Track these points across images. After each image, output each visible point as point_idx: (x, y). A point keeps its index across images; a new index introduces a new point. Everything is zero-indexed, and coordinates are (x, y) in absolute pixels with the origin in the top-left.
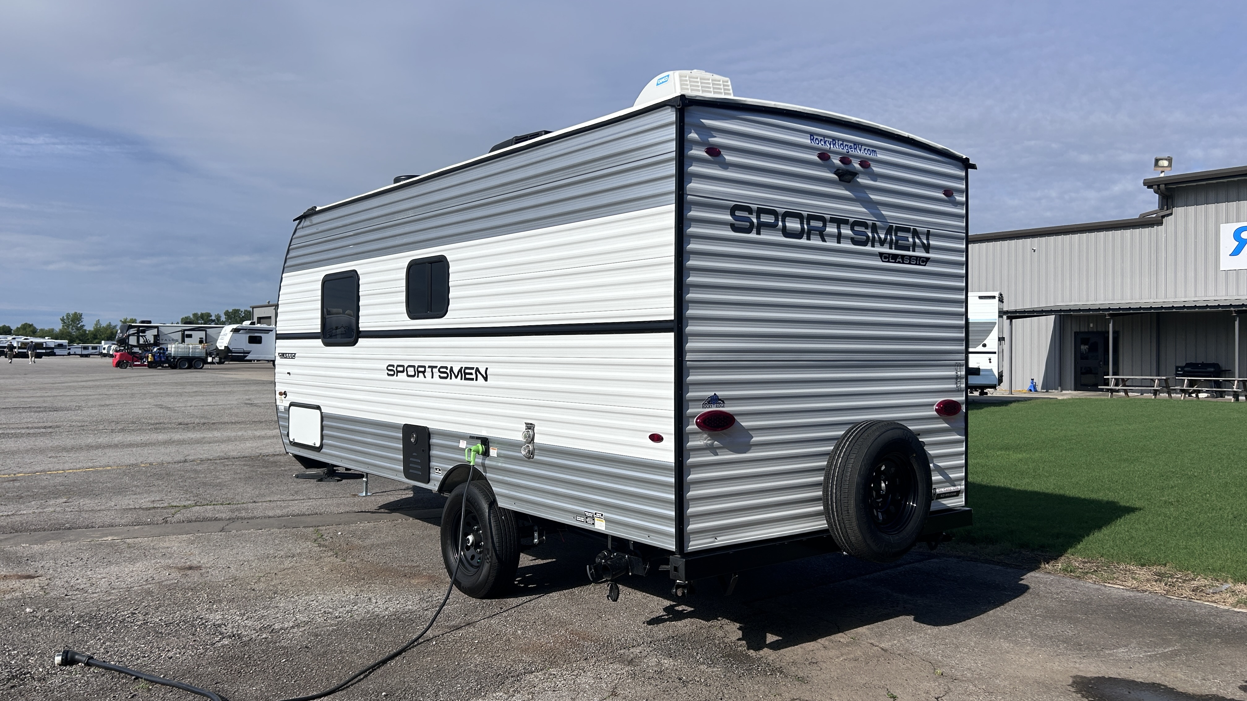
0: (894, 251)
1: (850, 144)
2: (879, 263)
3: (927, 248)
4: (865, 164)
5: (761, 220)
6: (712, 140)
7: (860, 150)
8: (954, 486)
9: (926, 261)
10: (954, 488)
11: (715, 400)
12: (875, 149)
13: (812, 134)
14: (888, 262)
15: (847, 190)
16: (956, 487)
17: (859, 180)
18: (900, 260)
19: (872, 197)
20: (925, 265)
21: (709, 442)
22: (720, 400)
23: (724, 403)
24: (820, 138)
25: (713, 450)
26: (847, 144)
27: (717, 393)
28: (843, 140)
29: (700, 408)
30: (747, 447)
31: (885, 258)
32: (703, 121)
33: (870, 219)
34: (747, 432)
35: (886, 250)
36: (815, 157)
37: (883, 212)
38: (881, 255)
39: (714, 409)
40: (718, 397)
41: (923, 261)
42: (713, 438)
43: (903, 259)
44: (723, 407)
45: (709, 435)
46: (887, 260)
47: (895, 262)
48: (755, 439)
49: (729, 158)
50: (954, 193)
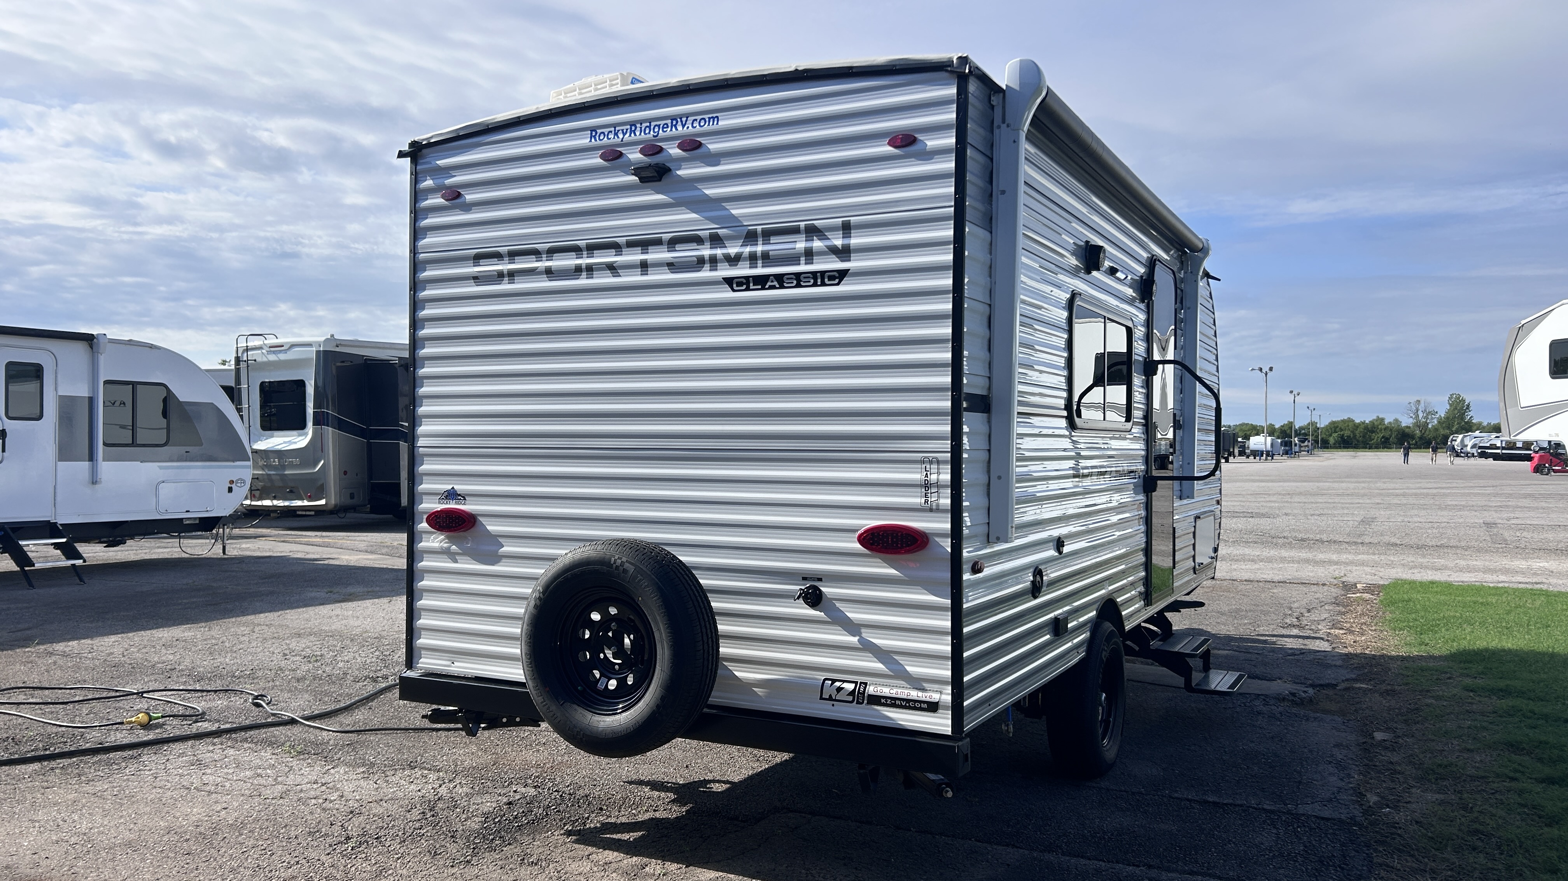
0: (760, 271)
1: (662, 123)
2: (727, 294)
3: (844, 253)
4: (691, 145)
5: (516, 266)
6: (449, 181)
7: (683, 126)
8: (923, 690)
9: (841, 275)
10: (920, 694)
11: (452, 495)
12: (714, 115)
13: (593, 130)
14: (748, 289)
15: (658, 193)
16: (928, 694)
17: (679, 173)
18: (775, 283)
19: (707, 192)
20: (838, 284)
21: (446, 545)
22: (459, 495)
23: (465, 499)
24: (606, 131)
25: (453, 556)
26: (658, 123)
27: (456, 487)
28: (650, 121)
29: (435, 503)
30: (494, 558)
31: (739, 284)
32: (438, 162)
33: (706, 228)
34: (495, 539)
35: (743, 271)
36: (596, 161)
37: (734, 212)
38: (729, 281)
39: (452, 505)
40: (456, 491)
41: (831, 278)
42: (451, 540)
43: (781, 280)
44: (464, 504)
45: (447, 537)
46: (744, 287)
47: (763, 288)
48: (506, 549)
49: (470, 196)
50: (920, 137)
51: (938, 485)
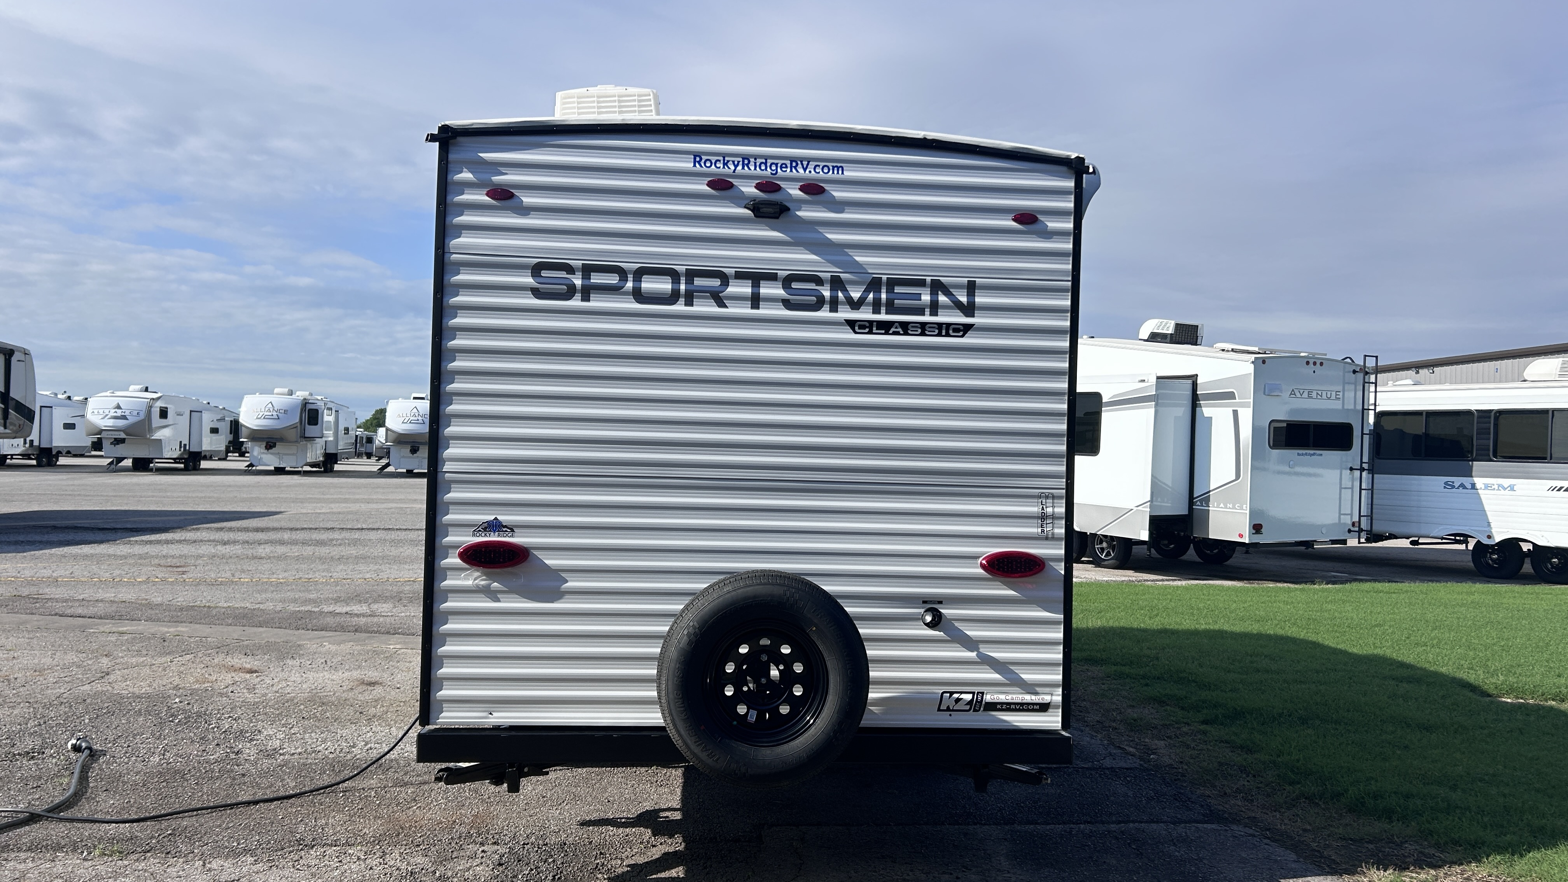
0: (883, 317)
1: (780, 162)
2: (849, 336)
3: (969, 309)
4: (813, 189)
5: (592, 281)
6: (497, 179)
7: (805, 170)
8: (1036, 693)
9: (966, 329)
10: (1033, 697)
11: (495, 526)
12: (839, 165)
13: (697, 157)
14: (870, 332)
15: (773, 229)
16: (1041, 697)
17: (799, 213)
18: (900, 330)
19: (830, 236)
20: (962, 336)
21: (483, 583)
22: (506, 527)
23: (513, 531)
24: (714, 159)
25: (493, 595)
26: (776, 161)
27: (500, 518)
28: (767, 157)
29: (469, 536)
30: (557, 595)
31: (861, 327)
32: (481, 155)
33: (826, 270)
34: (558, 575)
35: (865, 314)
36: (702, 187)
37: (857, 259)
38: (851, 324)
39: (494, 538)
40: (500, 522)
41: (955, 330)
42: (490, 577)
43: (905, 328)
44: (512, 536)
45: (485, 574)
46: (867, 330)
47: (887, 333)
48: (571, 584)
49: (528, 200)
50: (1041, 218)
51: (1054, 517)
